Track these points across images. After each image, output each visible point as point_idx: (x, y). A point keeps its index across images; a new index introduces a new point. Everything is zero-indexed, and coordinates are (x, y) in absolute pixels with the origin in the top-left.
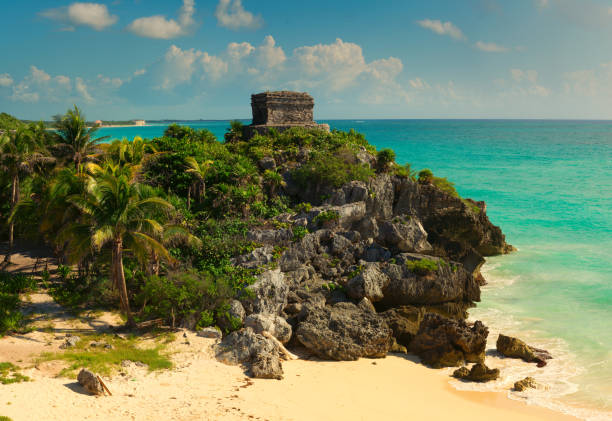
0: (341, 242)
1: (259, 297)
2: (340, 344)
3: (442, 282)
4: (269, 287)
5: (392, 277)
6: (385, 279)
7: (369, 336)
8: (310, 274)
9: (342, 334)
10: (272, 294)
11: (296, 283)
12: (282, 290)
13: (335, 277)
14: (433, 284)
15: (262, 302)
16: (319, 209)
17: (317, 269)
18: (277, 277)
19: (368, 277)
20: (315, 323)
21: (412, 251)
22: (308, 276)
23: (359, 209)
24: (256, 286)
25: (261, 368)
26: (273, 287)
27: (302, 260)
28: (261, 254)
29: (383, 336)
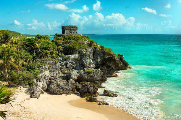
0: (69, 64)
1: (41, 78)
2: (58, 90)
3: (95, 75)
4: (44, 76)
5: (81, 74)
6: (78, 74)
7: (66, 88)
8: (59, 73)
9: (59, 88)
10: (45, 77)
11: (54, 75)
12: (48, 76)
13: (66, 74)
14: (92, 76)
15: (42, 79)
16: (66, 56)
17: (62, 71)
18: (47, 73)
19: (73, 74)
20: (53, 85)
21: (89, 67)
22: (58, 73)
23: (76, 56)
24: (40, 75)
25: (34, 95)
26: (45, 76)
27: (57, 69)
28: (45, 67)
29: (70, 89)
